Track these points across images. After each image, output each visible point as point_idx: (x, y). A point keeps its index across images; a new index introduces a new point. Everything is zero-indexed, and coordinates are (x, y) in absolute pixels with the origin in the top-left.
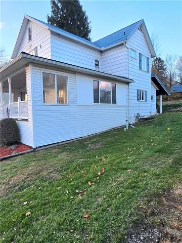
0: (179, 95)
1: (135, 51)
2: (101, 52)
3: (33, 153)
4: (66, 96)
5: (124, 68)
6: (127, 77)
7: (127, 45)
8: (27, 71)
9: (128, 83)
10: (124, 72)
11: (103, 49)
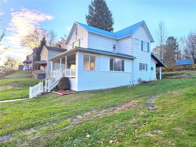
0: (182, 67)
1: (138, 40)
2: (117, 40)
3: (77, 94)
4: (94, 66)
5: (131, 50)
6: (132, 55)
7: (132, 37)
8: (76, 54)
9: (133, 59)
10: (130, 52)
11: (118, 38)
